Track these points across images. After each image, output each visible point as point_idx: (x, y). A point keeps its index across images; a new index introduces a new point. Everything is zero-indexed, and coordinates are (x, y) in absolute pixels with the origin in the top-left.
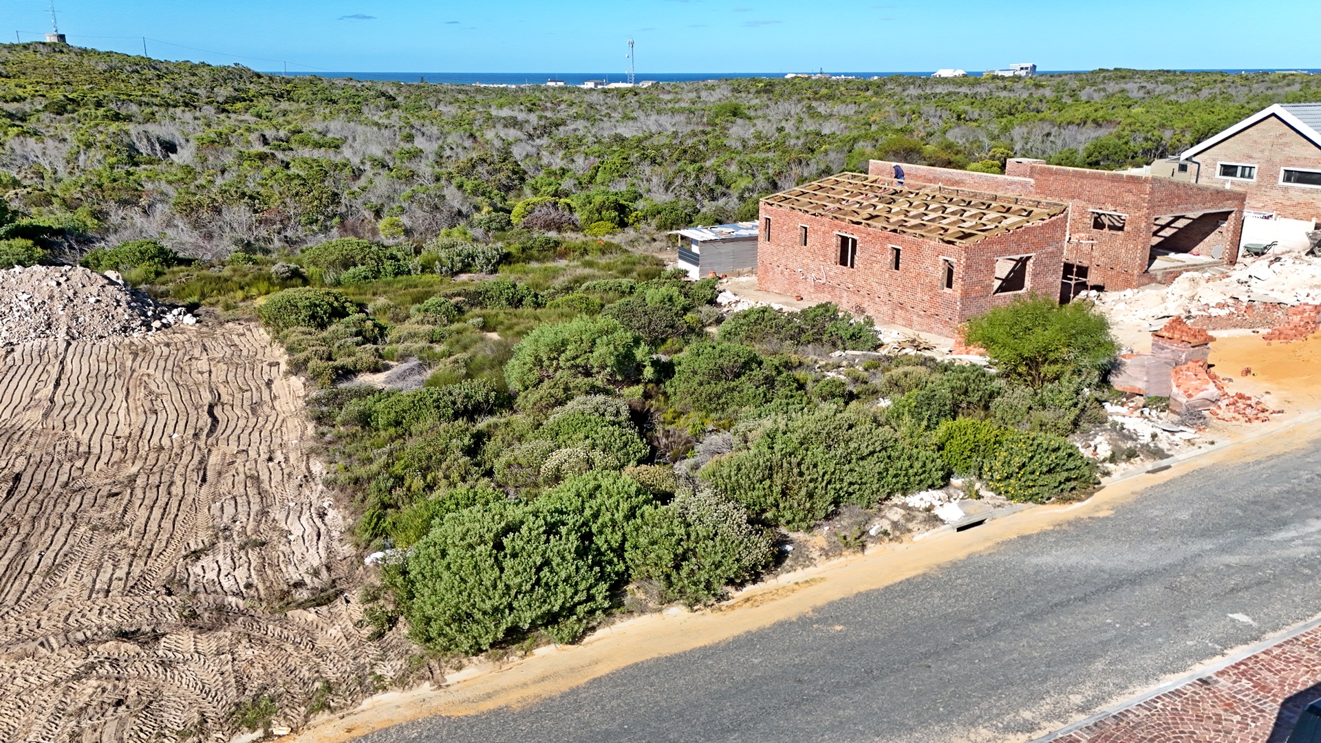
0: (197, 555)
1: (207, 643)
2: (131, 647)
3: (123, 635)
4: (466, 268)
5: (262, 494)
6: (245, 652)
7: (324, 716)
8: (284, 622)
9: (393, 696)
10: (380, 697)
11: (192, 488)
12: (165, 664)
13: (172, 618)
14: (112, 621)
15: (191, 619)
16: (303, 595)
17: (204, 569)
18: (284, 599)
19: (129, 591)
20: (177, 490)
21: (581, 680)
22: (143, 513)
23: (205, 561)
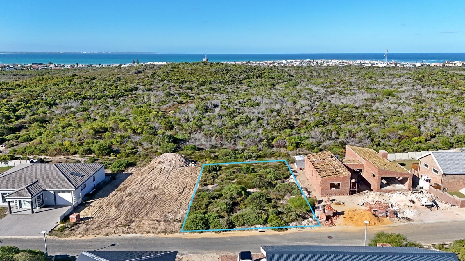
0: (169, 213)
1: (165, 224)
2: (157, 222)
3: (157, 221)
4: (250, 158)
5: (181, 206)
6: (167, 226)
7: (171, 234)
8: (173, 223)
9: (178, 234)
10: (177, 234)
11: (174, 202)
12: (160, 225)
13: (163, 220)
14: (157, 219)
15: (165, 221)
16: (177, 221)
17: (169, 215)
18: (175, 221)
19: (160, 216)
20: (172, 203)
21: (197, 237)
22: (166, 205)
23: (170, 214)
